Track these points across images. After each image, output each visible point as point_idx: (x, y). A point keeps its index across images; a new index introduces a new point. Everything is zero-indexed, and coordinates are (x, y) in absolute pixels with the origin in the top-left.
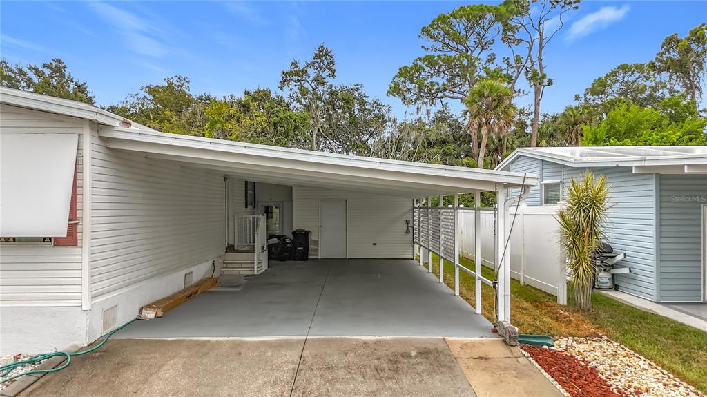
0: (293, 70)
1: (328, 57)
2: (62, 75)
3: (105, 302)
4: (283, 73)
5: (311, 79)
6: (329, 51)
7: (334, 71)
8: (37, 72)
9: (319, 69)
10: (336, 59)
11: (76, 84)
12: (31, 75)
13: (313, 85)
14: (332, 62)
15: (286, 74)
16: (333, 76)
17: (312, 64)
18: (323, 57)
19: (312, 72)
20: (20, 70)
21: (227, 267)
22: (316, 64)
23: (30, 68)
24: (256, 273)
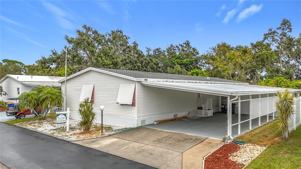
0: (270, 32)
1: (288, 23)
2: (189, 46)
3: (142, 118)
4: (265, 34)
5: (279, 34)
6: (289, 21)
7: (291, 29)
8: (182, 46)
9: (283, 29)
10: (292, 24)
11: (193, 48)
12: (180, 47)
13: (280, 37)
14: (290, 26)
15: (265, 35)
16: (290, 31)
17: (280, 28)
18: (286, 23)
19: (280, 32)
20: (177, 46)
21: (197, 114)
22: (282, 28)
23: (180, 45)
24: (203, 116)
